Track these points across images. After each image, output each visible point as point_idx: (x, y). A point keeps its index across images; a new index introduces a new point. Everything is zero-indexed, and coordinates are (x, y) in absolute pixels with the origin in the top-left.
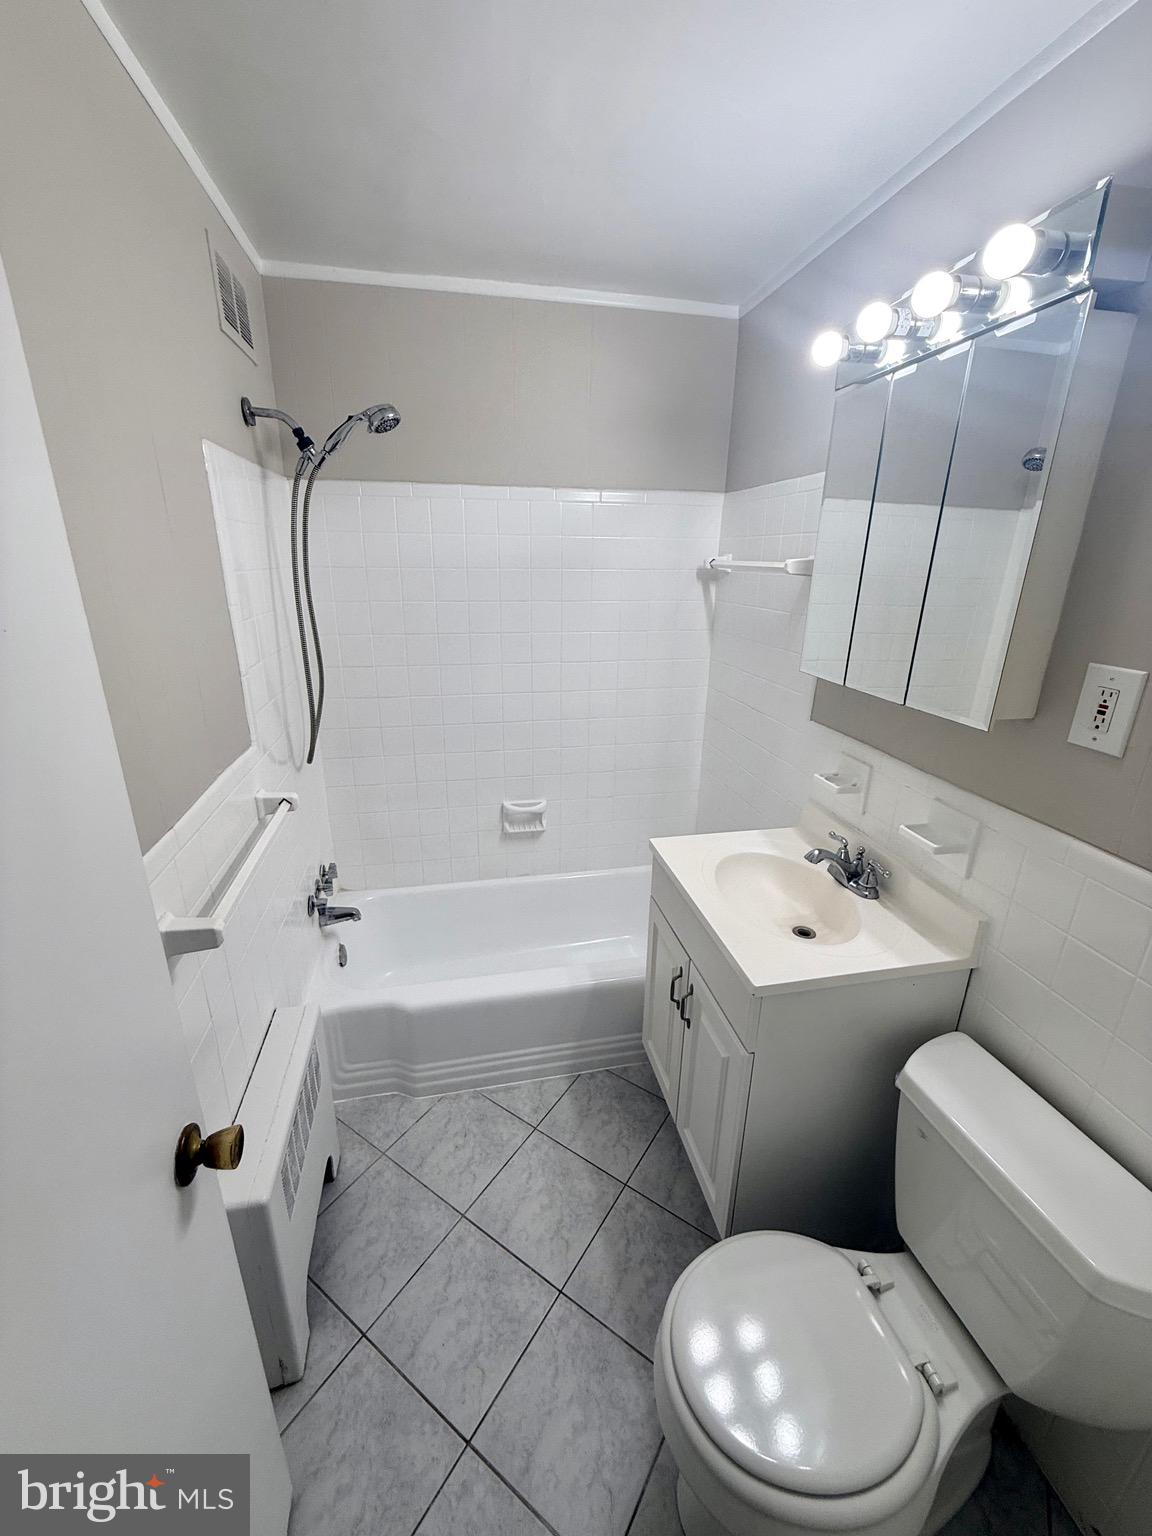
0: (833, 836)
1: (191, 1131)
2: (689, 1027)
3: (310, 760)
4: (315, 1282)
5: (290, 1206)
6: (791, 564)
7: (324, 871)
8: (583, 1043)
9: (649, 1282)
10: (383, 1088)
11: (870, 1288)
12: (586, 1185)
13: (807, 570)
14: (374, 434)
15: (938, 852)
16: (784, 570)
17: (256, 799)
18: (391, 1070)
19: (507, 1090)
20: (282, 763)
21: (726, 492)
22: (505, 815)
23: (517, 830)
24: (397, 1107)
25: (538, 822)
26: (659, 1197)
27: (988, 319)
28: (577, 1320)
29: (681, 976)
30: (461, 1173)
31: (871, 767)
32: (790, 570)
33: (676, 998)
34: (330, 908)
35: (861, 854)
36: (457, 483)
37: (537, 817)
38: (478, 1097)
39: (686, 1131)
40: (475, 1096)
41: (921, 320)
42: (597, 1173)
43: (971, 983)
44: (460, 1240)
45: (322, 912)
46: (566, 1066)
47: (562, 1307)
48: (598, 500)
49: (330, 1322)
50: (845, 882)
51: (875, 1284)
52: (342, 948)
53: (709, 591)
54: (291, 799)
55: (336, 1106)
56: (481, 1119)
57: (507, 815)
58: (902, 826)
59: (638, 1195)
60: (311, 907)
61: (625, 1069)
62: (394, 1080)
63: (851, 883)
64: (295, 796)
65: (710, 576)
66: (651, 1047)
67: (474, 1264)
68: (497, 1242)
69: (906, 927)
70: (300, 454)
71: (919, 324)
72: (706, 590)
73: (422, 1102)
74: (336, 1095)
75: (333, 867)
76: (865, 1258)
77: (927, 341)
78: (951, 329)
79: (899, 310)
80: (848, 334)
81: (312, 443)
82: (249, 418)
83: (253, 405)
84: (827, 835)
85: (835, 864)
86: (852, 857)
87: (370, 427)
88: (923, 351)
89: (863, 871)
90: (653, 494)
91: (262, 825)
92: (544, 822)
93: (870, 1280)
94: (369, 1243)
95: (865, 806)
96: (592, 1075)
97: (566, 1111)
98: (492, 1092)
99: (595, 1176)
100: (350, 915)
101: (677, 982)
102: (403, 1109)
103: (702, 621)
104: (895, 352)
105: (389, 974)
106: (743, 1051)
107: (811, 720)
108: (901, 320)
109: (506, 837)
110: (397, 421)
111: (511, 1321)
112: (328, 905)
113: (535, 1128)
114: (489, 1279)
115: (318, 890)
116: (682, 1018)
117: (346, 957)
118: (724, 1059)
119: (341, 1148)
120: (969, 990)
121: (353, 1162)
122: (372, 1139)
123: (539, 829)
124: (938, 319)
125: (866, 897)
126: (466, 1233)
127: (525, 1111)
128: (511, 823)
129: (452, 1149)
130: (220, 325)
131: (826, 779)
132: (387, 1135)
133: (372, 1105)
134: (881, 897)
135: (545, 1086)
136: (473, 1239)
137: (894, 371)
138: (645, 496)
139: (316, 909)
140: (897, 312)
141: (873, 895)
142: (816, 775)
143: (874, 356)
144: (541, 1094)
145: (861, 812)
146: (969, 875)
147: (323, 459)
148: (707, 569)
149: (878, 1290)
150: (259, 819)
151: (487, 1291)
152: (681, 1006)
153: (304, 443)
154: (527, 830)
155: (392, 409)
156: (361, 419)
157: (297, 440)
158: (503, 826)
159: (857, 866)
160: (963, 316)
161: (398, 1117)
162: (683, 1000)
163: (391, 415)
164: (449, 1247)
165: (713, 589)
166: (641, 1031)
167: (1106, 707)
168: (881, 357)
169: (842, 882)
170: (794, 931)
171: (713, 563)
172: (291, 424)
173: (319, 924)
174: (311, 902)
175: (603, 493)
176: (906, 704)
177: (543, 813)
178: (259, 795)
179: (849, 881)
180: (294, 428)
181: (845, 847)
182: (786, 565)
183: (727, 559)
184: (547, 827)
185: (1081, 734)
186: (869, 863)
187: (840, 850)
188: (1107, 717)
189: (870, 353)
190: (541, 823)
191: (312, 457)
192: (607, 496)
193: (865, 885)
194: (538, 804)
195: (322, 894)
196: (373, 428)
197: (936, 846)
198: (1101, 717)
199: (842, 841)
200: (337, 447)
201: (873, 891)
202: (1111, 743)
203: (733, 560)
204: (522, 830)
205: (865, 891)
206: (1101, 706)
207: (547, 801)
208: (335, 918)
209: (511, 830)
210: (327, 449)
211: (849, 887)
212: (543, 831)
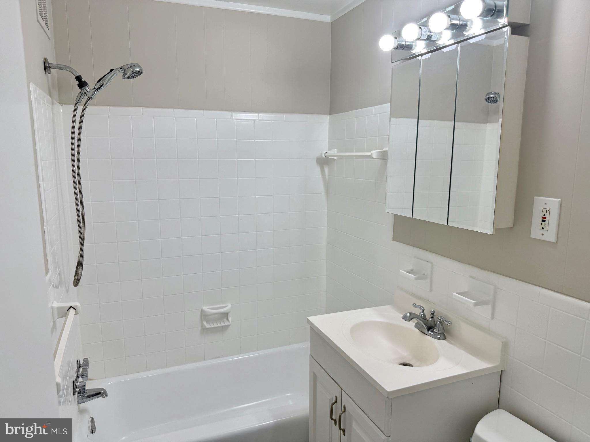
0: (415, 306)
2: (344, 434)
3: (76, 283)
6: (374, 153)
7: (80, 364)
13: (384, 156)
14: (127, 80)
15: (476, 305)
16: (371, 157)
17: (51, 308)
20: (59, 287)
21: (330, 114)
22: (204, 316)
23: (212, 326)
25: (225, 320)
27: (464, 35)
29: (336, 402)
31: (432, 263)
32: (374, 156)
33: (334, 418)
34: (86, 390)
35: (433, 314)
36: (172, 108)
37: (225, 315)
43: (502, 380)
50: (426, 331)
52: (93, 420)
54: (76, 306)
57: (206, 316)
58: (455, 294)
63: (429, 332)
64: (78, 304)
65: (324, 162)
70: (80, 90)
71: (432, 34)
72: (323, 171)
75: (86, 360)
77: (437, 43)
80: (397, 36)
81: (87, 84)
82: (48, 69)
83: (50, 62)
84: (412, 305)
85: (419, 321)
86: (428, 317)
87: (124, 76)
88: (435, 47)
89: (436, 324)
90: (289, 115)
92: (230, 319)
95: (431, 288)
100: (98, 394)
101: (334, 407)
103: (321, 187)
107: (393, 240)
108: (423, 32)
109: (205, 331)
110: (141, 72)
112: (84, 388)
115: (78, 377)
116: (340, 429)
117: (95, 426)
120: (502, 384)
123: (227, 323)
124: (441, 33)
125: (439, 339)
128: (208, 322)
130: (37, 18)
131: (407, 272)
134: (447, 338)
137: (421, 55)
138: (285, 117)
139: (77, 390)
140: (421, 28)
141: (443, 337)
142: (401, 271)
143: (410, 47)
145: (429, 290)
146: (493, 317)
147: (94, 93)
148: (324, 158)
152: (338, 422)
153: (82, 84)
154: (219, 325)
155: (138, 66)
156: (119, 71)
157: (77, 83)
158: (202, 324)
159: (431, 321)
160: (453, 33)
162: (339, 417)
163: (138, 69)
165: (326, 170)
167: (545, 218)
168: (413, 48)
169: (424, 332)
170: (400, 364)
171: (326, 154)
172: (74, 73)
173: (78, 402)
174: (75, 386)
175: (260, 115)
176: (449, 225)
177: (229, 312)
178: (53, 305)
179: (428, 330)
180: (76, 76)
181: (423, 311)
182: (372, 154)
183: (334, 152)
184: (231, 322)
185: (536, 233)
186: (438, 319)
187: (420, 313)
188: (547, 222)
189: (408, 45)
190: (228, 320)
191: (87, 93)
192: (262, 115)
193: (438, 332)
194: (226, 307)
195: (80, 379)
196: (126, 76)
197: (474, 302)
198: (543, 223)
199: (421, 308)
200: (103, 87)
201: (442, 335)
202: (550, 235)
203: (337, 152)
204: (215, 325)
205: (438, 335)
206: (543, 218)
207: (231, 304)
208: (88, 397)
209: (208, 326)
210: (96, 88)
211: (429, 334)
212: (229, 325)
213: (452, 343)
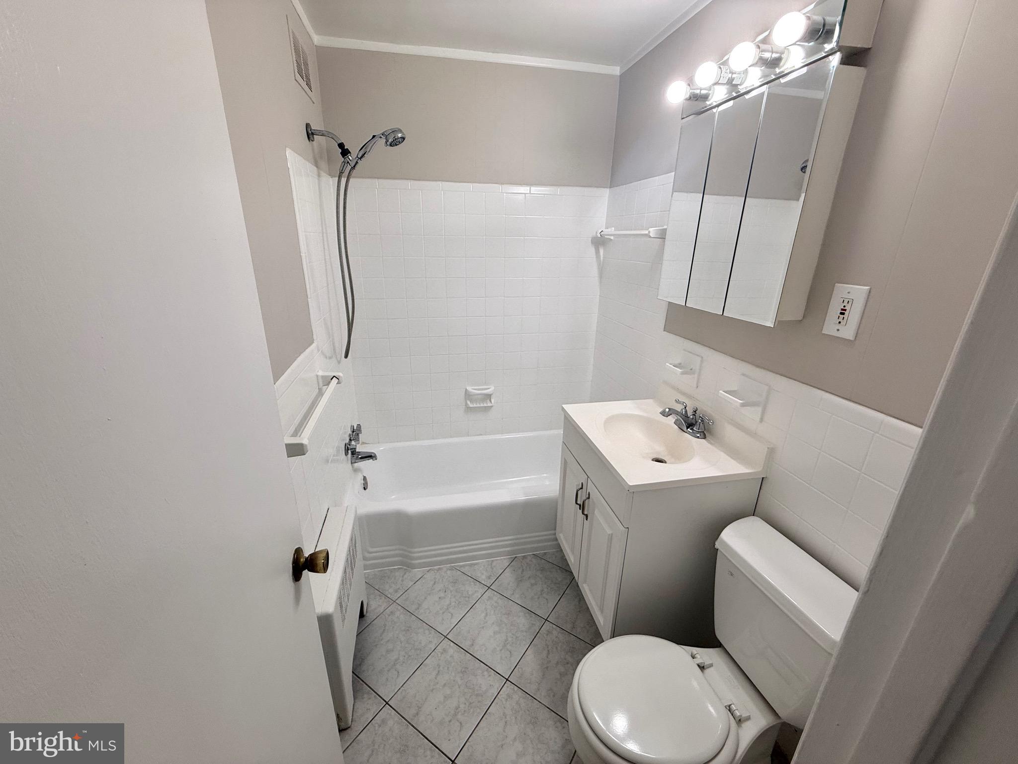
0: (677, 401)
1: (298, 551)
2: (587, 520)
3: (346, 356)
4: (356, 674)
5: (343, 620)
6: (652, 231)
7: (354, 429)
8: (519, 536)
9: (562, 675)
10: (393, 564)
11: (698, 665)
12: (522, 621)
13: (662, 235)
14: (389, 147)
15: (743, 405)
16: (648, 236)
17: (317, 376)
18: (397, 552)
19: (471, 565)
20: (330, 358)
21: (610, 188)
22: (468, 395)
23: (475, 406)
24: (401, 575)
25: (488, 401)
26: (568, 627)
27: (776, 72)
28: (518, 695)
29: (582, 488)
30: (443, 613)
31: (702, 357)
32: (652, 235)
33: (579, 502)
34: (357, 452)
35: (695, 411)
36: (440, 180)
37: (489, 397)
38: (453, 570)
39: (584, 585)
40: (451, 569)
41: (735, 73)
42: (528, 613)
43: (762, 488)
44: (445, 651)
45: (353, 453)
46: (508, 551)
47: (508, 688)
48: (528, 192)
49: (365, 696)
50: (685, 429)
51: (702, 663)
52: (365, 478)
53: (599, 252)
54: (339, 376)
55: (365, 574)
56: (455, 582)
57: (470, 395)
58: (721, 392)
59: (554, 626)
60: (347, 450)
61: (545, 554)
62: (401, 558)
63: (689, 430)
64: (341, 374)
65: (599, 242)
66: (561, 537)
67: (453, 664)
68: (467, 652)
69: (722, 454)
70: (343, 159)
71: (734, 76)
72: (597, 252)
73: (417, 572)
74: (366, 567)
75: (359, 426)
76: (695, 650)
77: (739, 87)
78: (754, 78)
79: (721, 66)
80: (690, 83)
81: (350, 153)
82: (311, 136)
83: (313, 128)
84: (674, 401)
85: (679, 417)
86: (690, 413)
87: (386, 142)
88: (736, 93)
89: (696, 422)
90: (565, 189)
91: (321, 393)
92: (493, 401)
93: (699, 660)
94: (388, 651)
95: (697, 384)
96: (524, 557)
97: (508, 578)
98: (461, 566)
99: (527, 615)
100: (370, 456)
101: (579, 492)
102: (406, 576)
103: (595, 271)
104: (719, 94)
105: (393, 497)
106: (622, 528)
107: (665, 331)
108: (723, 73)
109: (468, 409)
110: (403, 139)
111: (477, 695)
112: (357, 451)
113: (489, 588)
114: (463, 672)
115: (350, 440)
116: (583, 513)
117: (367, 483)
118: (609, 535)
119: (368, 598)
120: (761, 491)
121: (375, 606)
122: (386, 593)
123: (489, 405)
124: (746, 72)
125: (698, 437)
126: (448, 647)
127: (483, 578)
128: (471, 401)
129: (437, 599)
130: (295, 76)
131: (673, 366)
132: (396, 591)
133: (386, 573)
134: (707, 438)
135: (494, 564)
136: (452, 650)
137: (718, 106)
138: (559, 190)
139: (350, 451)
140: (720, 68)
141: (702, 436)
142: (667, 364)
143: (705, 97)
144: (492, 569)
145: (695, 386)
146: (762, 420)
147: (357, 163)
148: (598, 237)
149: (703, 667)
150: (319, 389)
151: (462, 679)
152: (582, 507)
153: (345, 152)
154: (482, 405)
155: (400, 131)
156: (381, 137)
157: (340, 151)
158: (466, 402)
159: (693, 419)
160: (761, 70)
161: (402, 581)
162: (584, 502)
163: (400, 135)
164: (438, 655)
165: (602, 251)
166: (555, 530)
167: (845, 310)
168: (710, 98)
169: (683, 429)
170: (653, 460)
171: (602, 233)
172: (337, 140)
173: (351, 462)
174: (346, 447)
175: (532, 188)
176: (724, 315)
177: (492, 394)
178: (318, 374)
179: (687, 428)
180: (339, 143)
181: (685, 408)
182: (649, 232)
183: (611, 230)
184: (494, 403)
185: (830, 328)
186: (700, 417)
187: (682, 410)
188: (846, 316)
189: (703, 95)
190: (491, 401)
191: (350, 162)
192: (534, 189)
193: (697, 430)
194: (489, 388)
195: (353, 443)
196: (388, 143)
197: (741, 402)
198: (842, 316)
199: (683, 404)
200: (365, 155)
201: (702, 433)
202: (848, 332)
203: (615, 230)
204: (478, 405)
205: (697, 434)
206: (842, 310)
207: (495, 387)
208: (361, 458)
209: (471, 406)
210: (359, 156)
211: (688, 432)
212: (492, 406)
213: (711, 443)
